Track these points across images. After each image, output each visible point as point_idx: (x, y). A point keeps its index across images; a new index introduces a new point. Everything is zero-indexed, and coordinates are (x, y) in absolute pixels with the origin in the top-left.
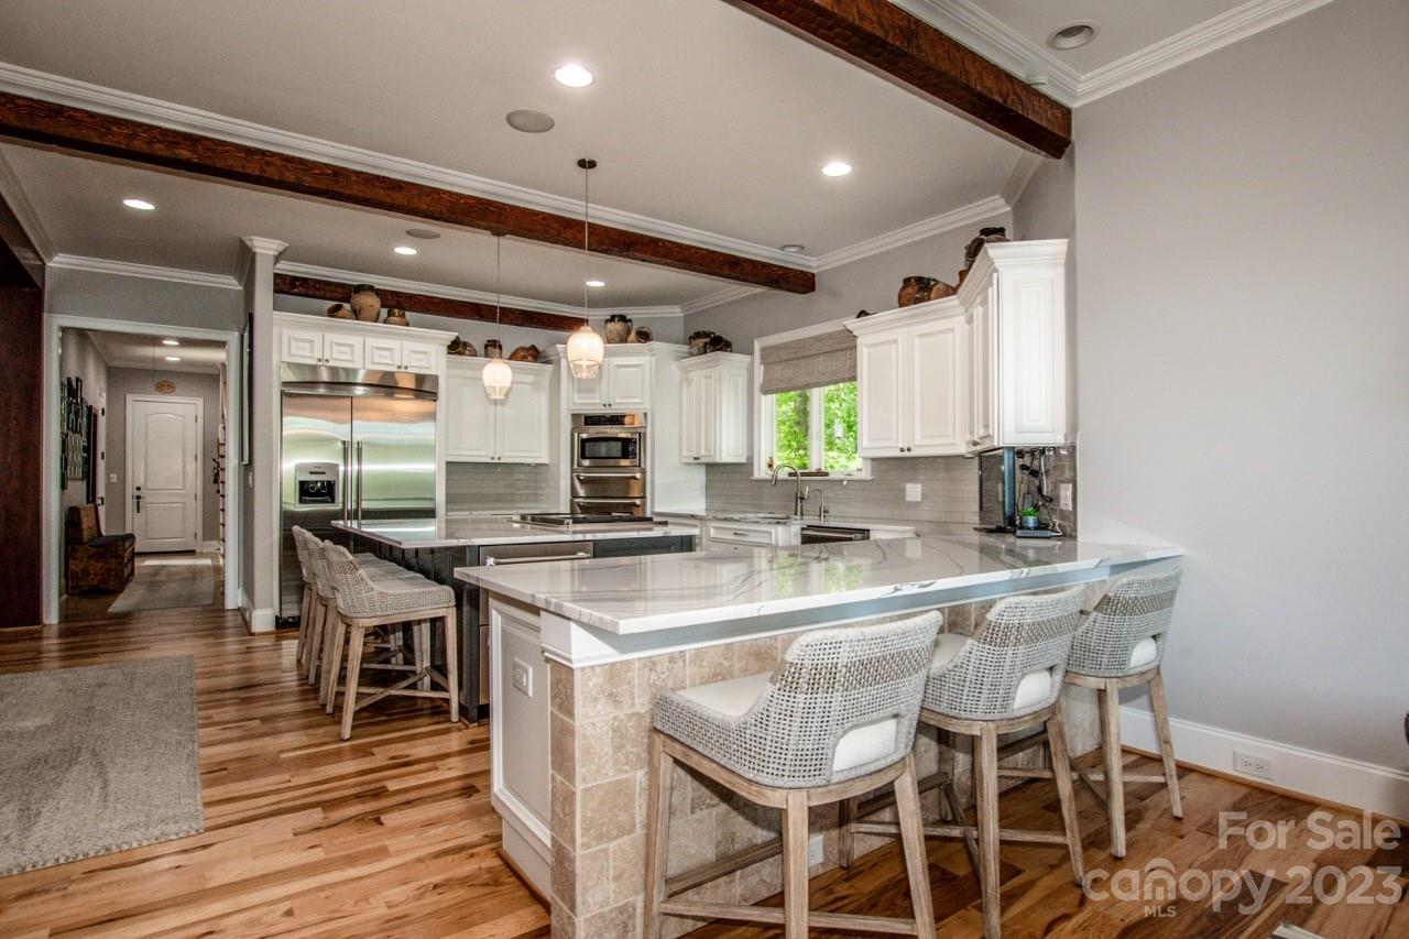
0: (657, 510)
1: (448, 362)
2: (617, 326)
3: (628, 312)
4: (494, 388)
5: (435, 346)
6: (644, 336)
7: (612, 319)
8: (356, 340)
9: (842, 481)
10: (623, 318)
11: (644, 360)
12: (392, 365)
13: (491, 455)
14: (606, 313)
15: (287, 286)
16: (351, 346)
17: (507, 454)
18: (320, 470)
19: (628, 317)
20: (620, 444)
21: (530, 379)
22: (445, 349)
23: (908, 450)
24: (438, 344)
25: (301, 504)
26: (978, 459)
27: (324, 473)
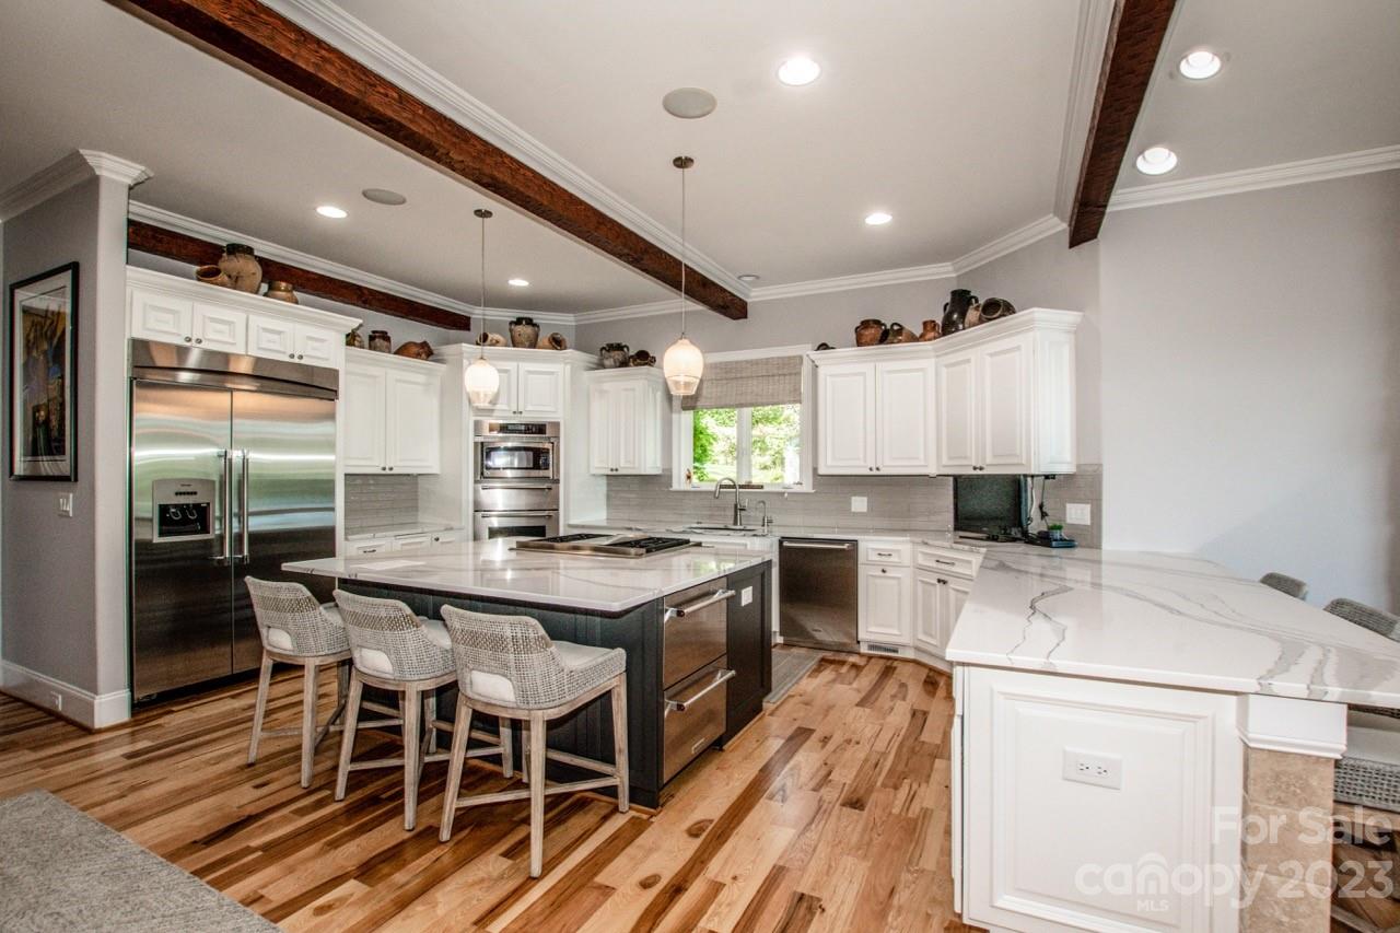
0: (572, 522)
1: (347, 355)
2: (524, 331)
3: (537, 316)
4: (478, 394)
5: (333, 333)
6: (557, 343)
7: (519, 321)
8: (238, 317)
9: (784, 493)
10: (529, 322)
11: (557, 367)
12: (284, 353)
13: (382, 465)
14: (513, 314)
15: (146, 240)
16: (229, 323)
17: (399, 464)
18: (189, 490)
19: (535, 321)
20: (531, 453)
21: (421, 378)
22: (343, 339)
23: (878, 469)
24: (338, 331)
25: (162, 534)
26: (951, 479)
27: (195, 493)
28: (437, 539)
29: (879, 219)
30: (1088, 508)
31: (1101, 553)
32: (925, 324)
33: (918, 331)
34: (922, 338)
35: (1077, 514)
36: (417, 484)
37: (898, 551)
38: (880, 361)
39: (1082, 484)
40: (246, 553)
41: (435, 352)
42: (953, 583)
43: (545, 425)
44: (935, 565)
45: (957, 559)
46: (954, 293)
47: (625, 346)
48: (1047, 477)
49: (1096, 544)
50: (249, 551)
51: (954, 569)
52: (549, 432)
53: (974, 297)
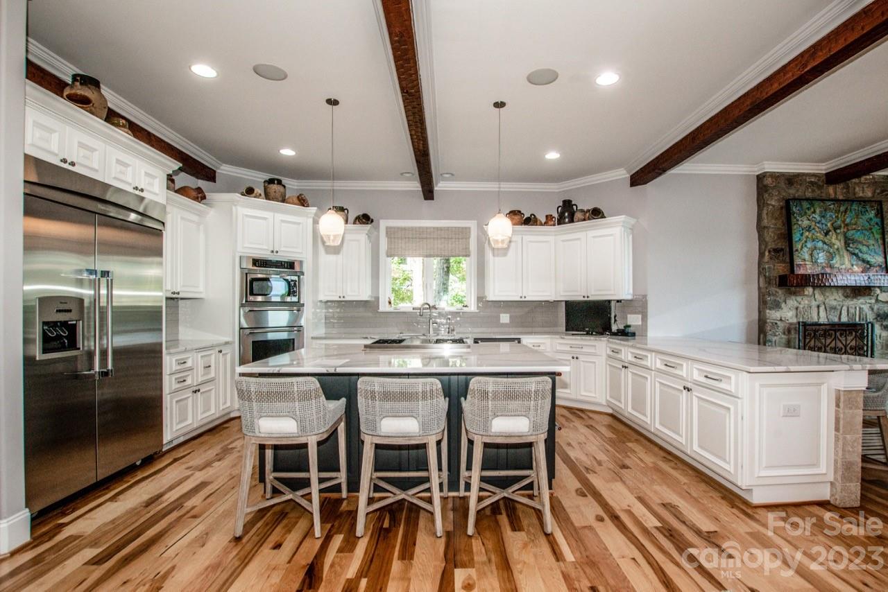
2: (275, 188)
6: (302, 201)
7: (271, 181)
8: (100, 146)
9: (459, 313)
10: (279, 182)
12: (130, 185)
16: (94, 150)
17: (182, 289)
18: (66, 308)
19: (283, 183)
20: (286, 285)
22: (166, 178)
23: (525, 297)
24: (163, 171)
25: (45, 351)
26: (564, 303)
27: (70, 311)
28: (220, 351)
29: (553, 156)
30: (640, 316)
31: (647, 339)
32: (547, 216)
33: (543, 220)
34: (546, 223)
35: (634, 320)
36: (177, 307)
37: (544, 343)
38: (525, 235)
39: (638, 305)
40: (110, 367)
41: (207, 197)
42: (582, 358)
43: (294, 263)
44: (569, 349)
45: (584, 345)
46: (564, 202)
47: (346, 209)
48: (618, 301)
49: (644, 334)
50: (113, 365)
51: (583, 350)
52: (297, 268)
53: (575, 205)
